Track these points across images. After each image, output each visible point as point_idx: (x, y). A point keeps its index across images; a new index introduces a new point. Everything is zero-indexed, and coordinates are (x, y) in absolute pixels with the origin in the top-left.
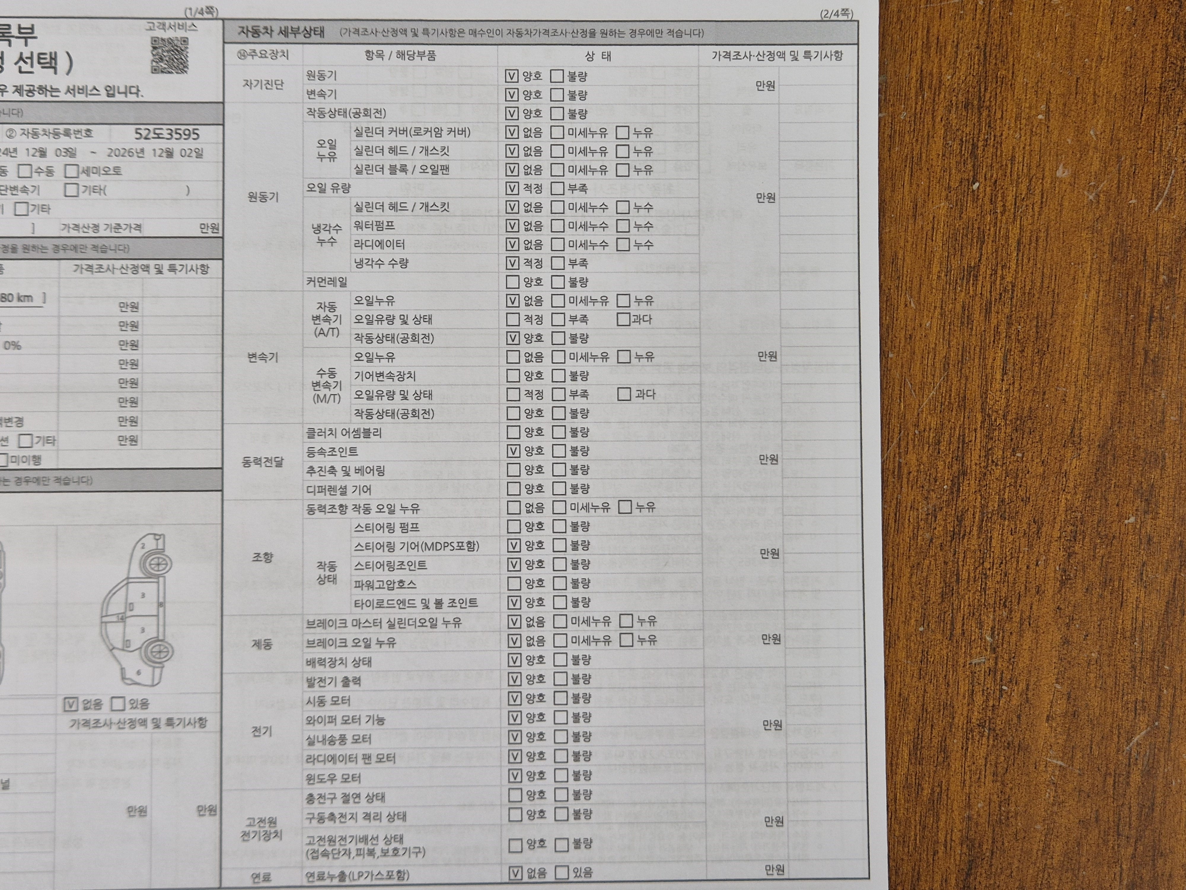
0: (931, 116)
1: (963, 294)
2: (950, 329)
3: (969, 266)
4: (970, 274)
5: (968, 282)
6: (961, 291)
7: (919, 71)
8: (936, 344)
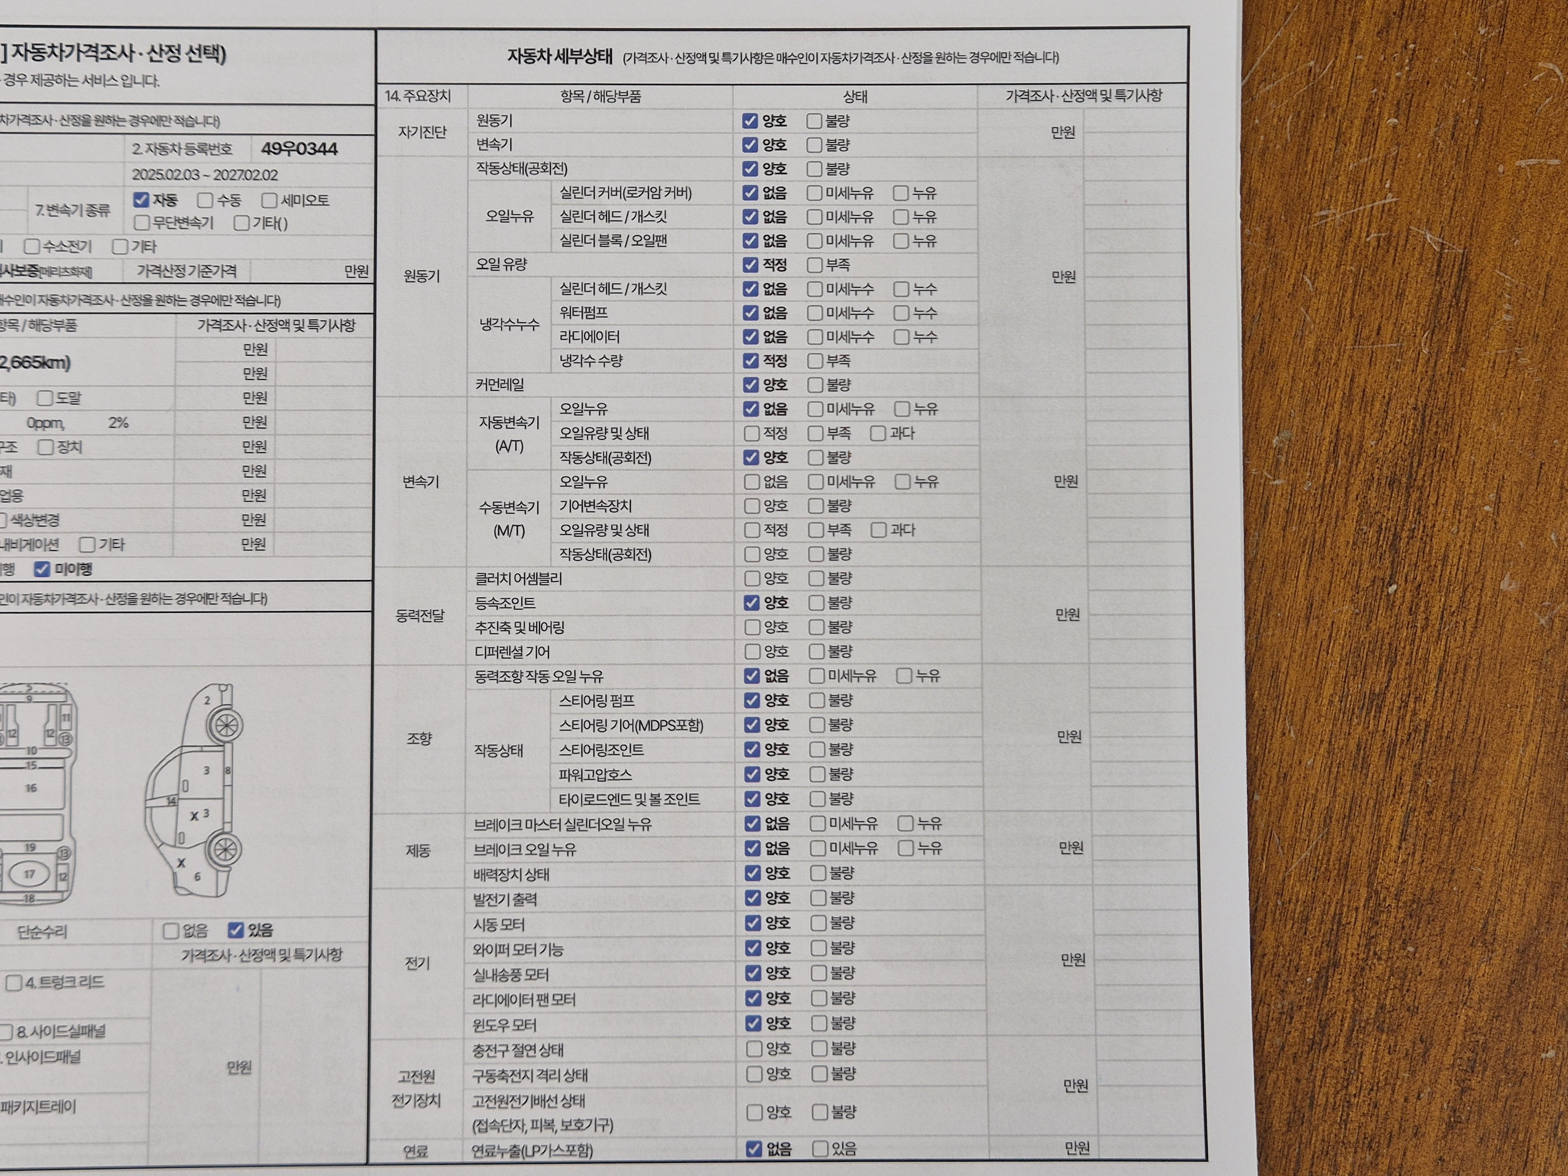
0: (1344, 490)
1: (1360, 728)
2: (1338, 772)
3: (1372, 693)
4: (1372, 702)
5: (1368, 714)
6: (1358, 724)
7: (1335, 432)
8: (1317, 790)
